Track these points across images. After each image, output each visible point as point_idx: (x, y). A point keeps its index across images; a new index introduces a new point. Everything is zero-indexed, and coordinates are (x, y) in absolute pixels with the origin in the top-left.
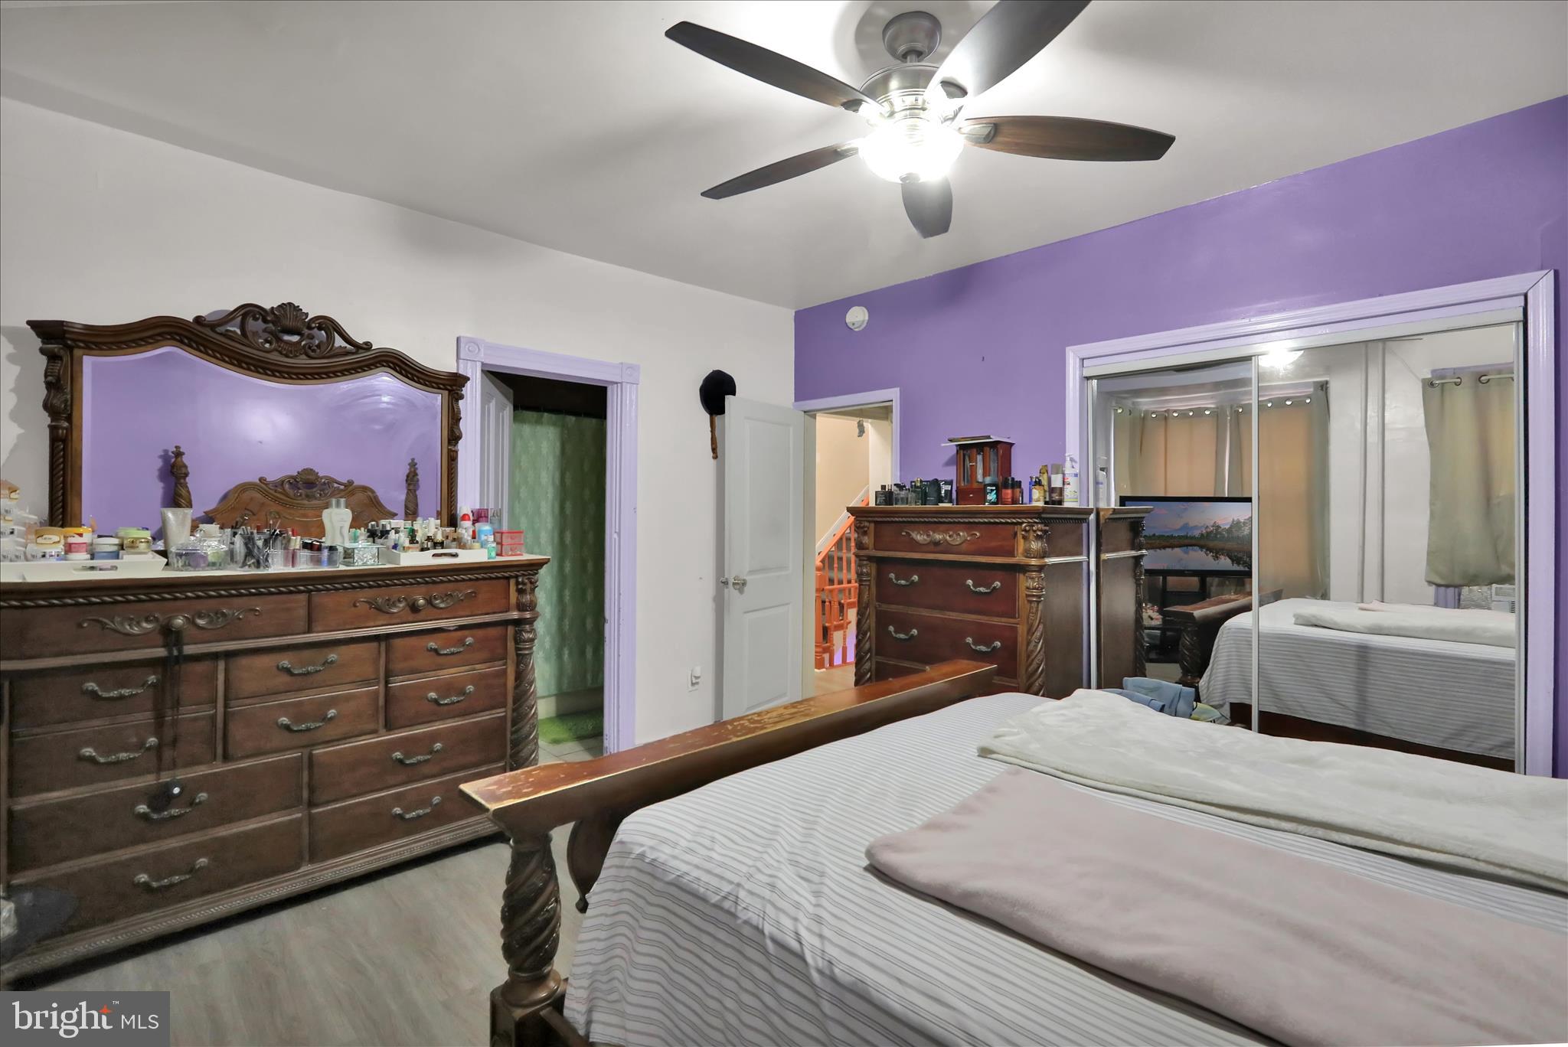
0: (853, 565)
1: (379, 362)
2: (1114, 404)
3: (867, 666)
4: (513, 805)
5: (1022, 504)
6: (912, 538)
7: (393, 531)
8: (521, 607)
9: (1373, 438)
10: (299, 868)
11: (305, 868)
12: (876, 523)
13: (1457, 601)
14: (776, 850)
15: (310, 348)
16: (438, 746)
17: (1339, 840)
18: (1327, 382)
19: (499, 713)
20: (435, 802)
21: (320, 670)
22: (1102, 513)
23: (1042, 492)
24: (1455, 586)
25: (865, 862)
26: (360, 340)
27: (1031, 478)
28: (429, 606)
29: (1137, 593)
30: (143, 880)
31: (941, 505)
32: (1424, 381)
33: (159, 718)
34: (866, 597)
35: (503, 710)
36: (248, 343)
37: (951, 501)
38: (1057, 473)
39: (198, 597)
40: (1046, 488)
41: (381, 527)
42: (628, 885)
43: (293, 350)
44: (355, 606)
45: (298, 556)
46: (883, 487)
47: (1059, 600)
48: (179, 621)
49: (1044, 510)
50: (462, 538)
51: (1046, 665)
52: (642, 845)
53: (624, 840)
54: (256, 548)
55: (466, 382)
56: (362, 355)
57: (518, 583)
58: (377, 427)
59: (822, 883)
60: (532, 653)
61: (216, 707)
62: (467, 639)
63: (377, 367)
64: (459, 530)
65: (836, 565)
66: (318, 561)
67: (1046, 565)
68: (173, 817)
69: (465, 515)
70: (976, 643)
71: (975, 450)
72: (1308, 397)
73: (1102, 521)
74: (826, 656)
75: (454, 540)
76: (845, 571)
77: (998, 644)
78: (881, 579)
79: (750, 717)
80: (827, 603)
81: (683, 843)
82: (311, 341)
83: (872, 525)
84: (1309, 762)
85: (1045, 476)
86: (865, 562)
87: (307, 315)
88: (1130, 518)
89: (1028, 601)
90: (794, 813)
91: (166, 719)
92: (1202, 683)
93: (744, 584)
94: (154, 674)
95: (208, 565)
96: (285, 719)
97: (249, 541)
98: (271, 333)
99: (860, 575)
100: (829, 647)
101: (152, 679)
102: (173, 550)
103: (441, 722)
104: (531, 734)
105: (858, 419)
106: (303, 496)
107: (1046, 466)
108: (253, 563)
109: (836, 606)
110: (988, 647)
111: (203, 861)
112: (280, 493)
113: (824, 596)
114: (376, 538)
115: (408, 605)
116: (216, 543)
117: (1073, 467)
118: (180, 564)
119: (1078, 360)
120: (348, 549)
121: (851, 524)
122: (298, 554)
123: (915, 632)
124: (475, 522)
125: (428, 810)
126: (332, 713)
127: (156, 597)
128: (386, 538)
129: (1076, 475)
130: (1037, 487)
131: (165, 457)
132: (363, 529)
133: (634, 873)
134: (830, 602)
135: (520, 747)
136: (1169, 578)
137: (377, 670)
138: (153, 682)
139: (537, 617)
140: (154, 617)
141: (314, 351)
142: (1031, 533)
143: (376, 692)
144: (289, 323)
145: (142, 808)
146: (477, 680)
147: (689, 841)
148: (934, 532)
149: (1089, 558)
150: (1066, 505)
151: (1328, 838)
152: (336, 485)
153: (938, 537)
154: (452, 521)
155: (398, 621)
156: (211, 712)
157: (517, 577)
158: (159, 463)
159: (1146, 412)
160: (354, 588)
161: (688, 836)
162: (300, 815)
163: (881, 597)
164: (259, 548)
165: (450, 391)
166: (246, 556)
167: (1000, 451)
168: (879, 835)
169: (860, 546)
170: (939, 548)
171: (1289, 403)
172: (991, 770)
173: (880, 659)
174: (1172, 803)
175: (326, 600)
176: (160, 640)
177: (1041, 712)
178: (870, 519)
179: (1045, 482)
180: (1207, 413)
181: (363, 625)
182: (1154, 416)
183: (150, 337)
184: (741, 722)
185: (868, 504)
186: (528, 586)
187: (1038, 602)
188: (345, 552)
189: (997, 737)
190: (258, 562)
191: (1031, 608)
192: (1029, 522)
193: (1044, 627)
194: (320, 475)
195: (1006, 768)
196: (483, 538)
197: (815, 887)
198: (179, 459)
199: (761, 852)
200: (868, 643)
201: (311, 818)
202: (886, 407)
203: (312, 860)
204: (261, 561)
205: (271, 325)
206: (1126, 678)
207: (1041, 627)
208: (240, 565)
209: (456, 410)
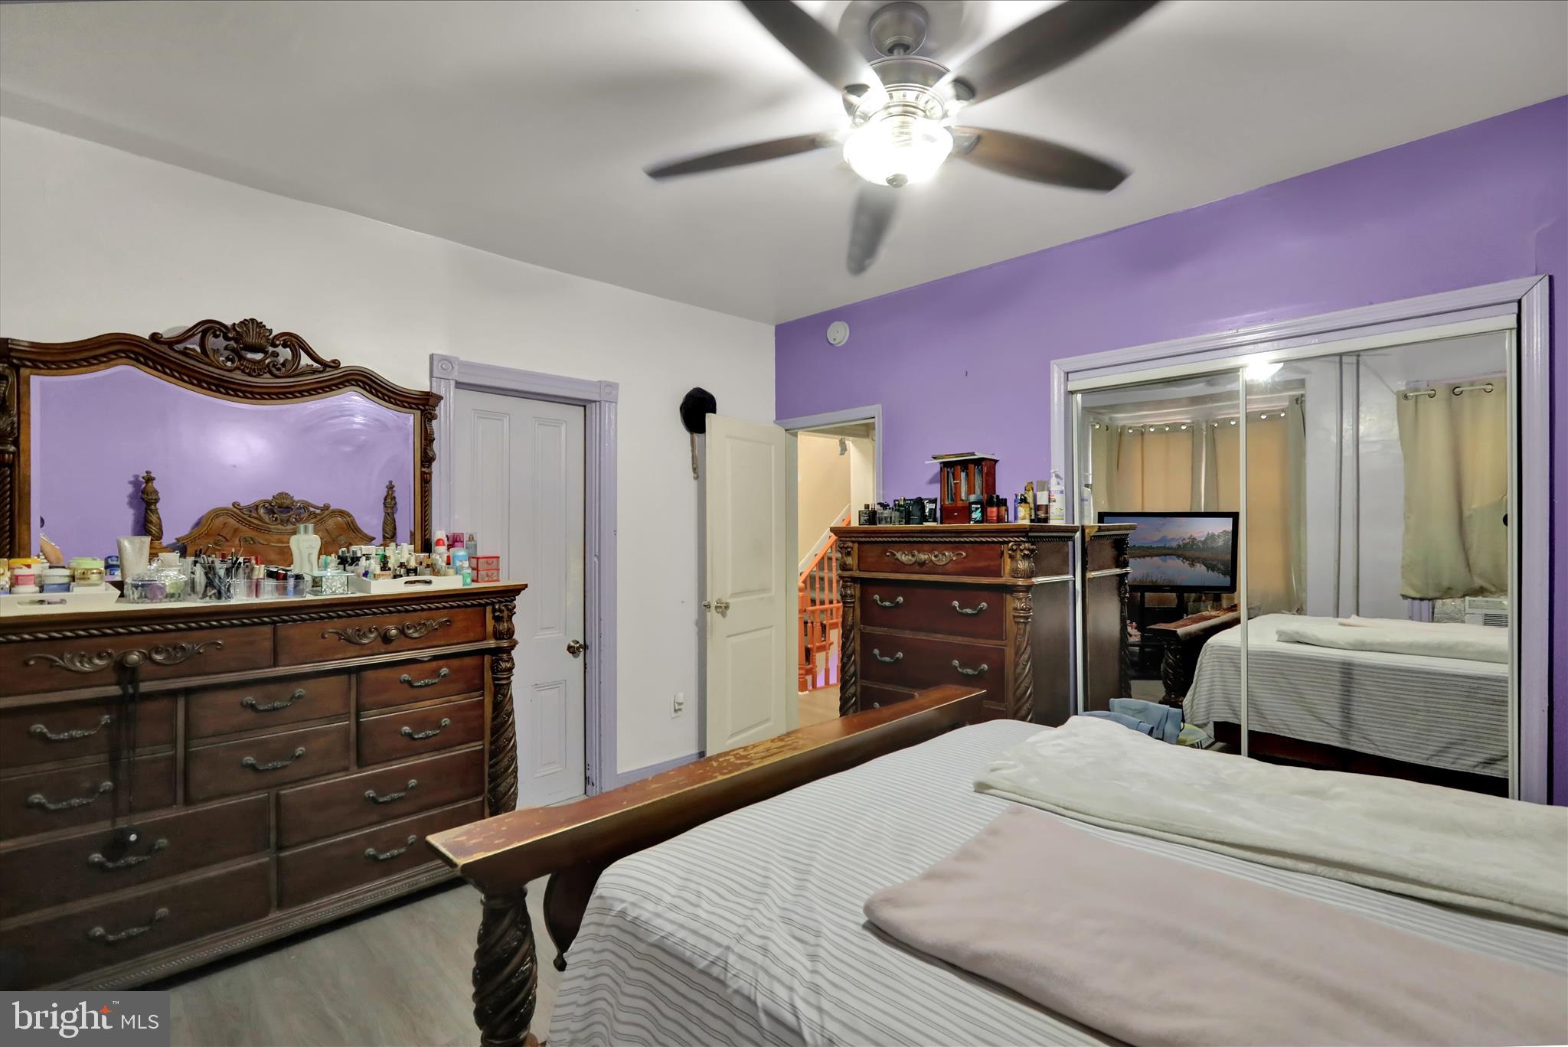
0: (834, 585)
1: (348, 381)
2: (1092, 420)
3: (852, 690)
4: (484, 858)
5: (1008, 522)
6: (897, 559)
7: (364, 558)
8: (498, 635)
9: (1348, 453)
10: (267, 915)
11: (275, 915)
12: (860, 543)
13: (1431, 614)
14: (767, 907)
15: (274, 366)
16: (413, 782)
17: (1361, 882)
18: (1302, 396)
19: (476, 746)
20: (410, 842)
21: (287, 706)
22: (1087, 531)
23: (1028, 509)
24: (1430, 600)
25: (863, 919)
26: (327, 357)
27: (1016, 495)
28: (403, 636)
29: (1122, 612)
30: (98, 933)
31: (926, 524)
32: (1398, 393)
33: (114, 761)
34: (850, 619)
35: (480, 743)
36: (209, 361)
37: (935, 520)
38: (1043, 490)
39: (155, 631)
40: (1032, 506)
41: (351, 553)
42: (609, 945)
43: (257, 369)
44: (323, 637)
45: (262, 586)
46: (867, 506)
47: (1047, 619)
48: (135, 657)
49: (1032, 529)
50: (435, 565)
51: (1034, 688)
52: (623, 901)
53: (604, 894)
54: (217, 577)
55: (439, 402)
56: (330, 374)
57: (494, 610)
58: (348, 449)
59: (817, 945)
60: (510, 683)
61: (175, 747)
62: (443, 670)
63: (346, 386)
64: (433, 556)
65: (817, 586)
66: (283, 590)
67: (1031, 586)
68: (129, 866)
69: (439, 540)
70: (962, 665)
71: (959, 467)
72: (1283, 411)
73: (1087, 539)
74: (809, 678)
75: (428, 566)
76: (827, 591)
77: (985, 666)
78: (865, 601)
79: (735, 752)
80: (809, 625)
81: (667, 899)
82: (275, 359)
83: (856, 545)
84: (1317, 793)
85: (1031, 493)
86: (849, 584)
87: (271, 331)
88: (1115, 535)
89: (1015, 622)
90: (784, 860)
91: (122, 761)
92: (1186, 702)
93: (727, 607)
94: (107, 714)
95: (166, 597)
96: (249, 758)
97: (210, 570)
98: (233, 350)
99: (843, 596)
100: (812, 669)
101: (106, 718)
102: (129, 580)
103: (416, 757)
104: (509, 768)
105: (840, 437)
106: (279, 521)
107: (1031, 483)
108: (214, 594)
109: (818, 627)
110: (975, 670)
111: (163, 911)
112: (254, 518)
113: (806, 617)
114: (347, 565)
115: (380, 634)
116: (176, 573)
117: (1058, 484)
118: (136, 596)
119: (1062, 374)
120: (316, 577)
121: (833, 544)
122: (262, 584)
123: (900, 655)
124: (449, 547)
125: (403, 850)
126: (300, 750)
127: (108, 631)
128: (357, 565)
129: (1062, 492)
130: (1022, 505)
131: (136, 483)
132: (333, 555)
133: (614, 932)
134: (812, 623)
135: (499, 781)
136: (1147, 594)
137: (347, 705)
138: (106, 723)
139: (514, 646)
140: (108, 653)
141: (279, 369)
142: (1019, 552)
143: (347, 729)
144: (252, 340)
145: (97, 857)
146: (454, 712)
147: (674, 896)
148: (919, 553)
149: (1075, 577)
150: (1053, 522)
151: (1350, 880)
152: (312, 509)
153: (923, 557)
154: (427, 547)
155: (368, 652)
156: (171, 753)
157: (493, 604)
158: (130, 489)
159: (1123, 427)
160: (322, 618)
161: (673, 891)
162: (267, 859)
163: (866, 618)
164: (220, 578)
165: (422, 411)
166: (206, 587)
167: (984, 468)
168: (880, 887)
169: (844, 567)
170: (925, 569)
171: (1263, 417)
172: (991, 808)
173: (866, 683)
174: (1182, 842)
175: (293, 632)
176: (113, 677)
177: (1038, 742)
178: (854, 539)
179: (1030, 499)
180: (1183, 428)
181: (332, 658)
182: (1131, 431)
183: (104, 355)
184: (727, 758)
185: (849, 523)
186: (506, 613)
187: (1025, 623)
188: (314, 580)
189: (993, 770)
190: (220, 592)
191: (1019, 629)
192: (1016, 541)
193: (1032, 650)
194: (296, 499)
195: (1008, 805)
196: (458, 563)
197: (811, 949)
198: (150, 484)
199: (751, 909)
200: (853, 667)
201: (279, 862)
202: (866, 425)
203: (280, 906)
204: (223, 592)
205: (232, 343)
206: (1112, 699)
207: (1029, 648)
208: (200, 596)
209: (429, 430)
